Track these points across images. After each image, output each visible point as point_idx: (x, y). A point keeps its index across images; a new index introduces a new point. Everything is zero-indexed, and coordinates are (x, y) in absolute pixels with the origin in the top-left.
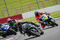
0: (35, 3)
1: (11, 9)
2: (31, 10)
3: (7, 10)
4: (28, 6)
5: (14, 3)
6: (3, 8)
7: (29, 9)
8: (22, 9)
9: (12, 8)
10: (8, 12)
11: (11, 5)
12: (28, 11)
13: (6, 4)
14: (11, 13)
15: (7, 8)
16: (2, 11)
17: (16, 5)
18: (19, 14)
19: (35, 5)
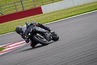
2: (54, 1)
3: (21, 2)
16: (14, 2)
18: (37, 6)
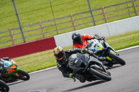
0: (85, 13)
1: (30, 26)
2: (76, 28)
3: (21, 29)
4: (69, 19)
5: (35, 12)
6: (10, 23)
7: (71, 25)
8: (55, 25)
9: (31, 23)
10: (22, 32)
11: (30, 17)
12: (69, 29)
13: (17, 14)
14: (31, 36)
15: (20, 24)
16: (9, 30)
17: (42, 16)
19: (84, 15)
